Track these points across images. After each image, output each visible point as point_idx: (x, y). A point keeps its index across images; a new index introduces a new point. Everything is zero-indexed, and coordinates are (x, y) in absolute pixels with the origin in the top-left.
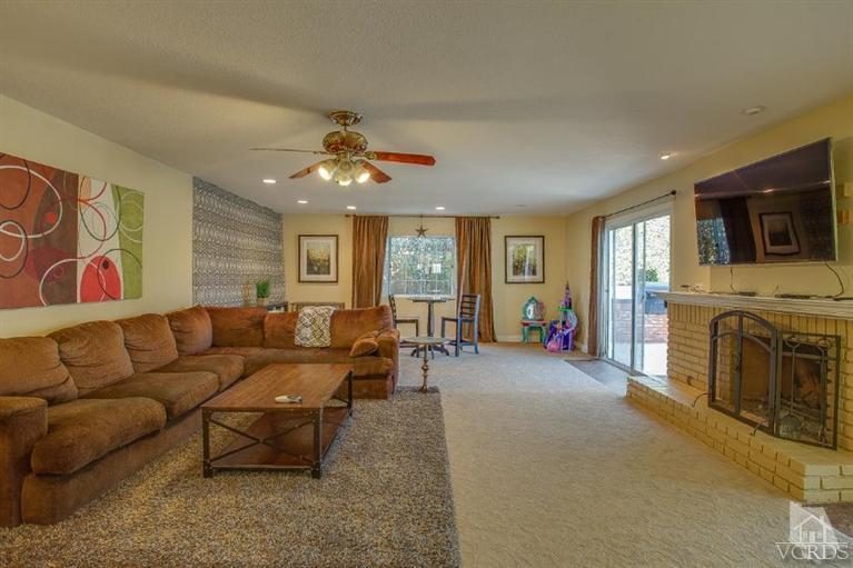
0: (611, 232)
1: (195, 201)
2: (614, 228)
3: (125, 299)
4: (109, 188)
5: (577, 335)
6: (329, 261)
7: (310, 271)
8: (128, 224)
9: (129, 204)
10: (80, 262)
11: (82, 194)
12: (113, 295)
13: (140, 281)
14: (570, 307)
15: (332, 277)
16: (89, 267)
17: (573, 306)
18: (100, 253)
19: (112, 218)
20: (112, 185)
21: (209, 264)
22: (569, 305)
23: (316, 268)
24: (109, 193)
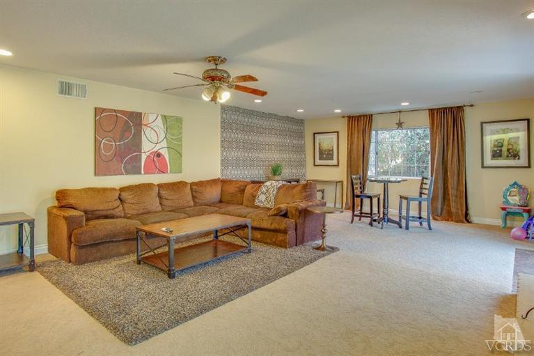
1: (222, 117)
3: (171, 172)
4: (160, 117)
6: (332, 150)
7: (321, 158)
8: (173, 135)
9: (173, 124)
10: (143, 154)
11: (144, 122)
12: (163, 170)
13: (181, 164)
15: (334, 162)
16: (148, 157)
18: (155, 150)
19: (162, 132)
20: (162, 116)
21: (233, 154)
23: (325, 156)
24: (160, 120)
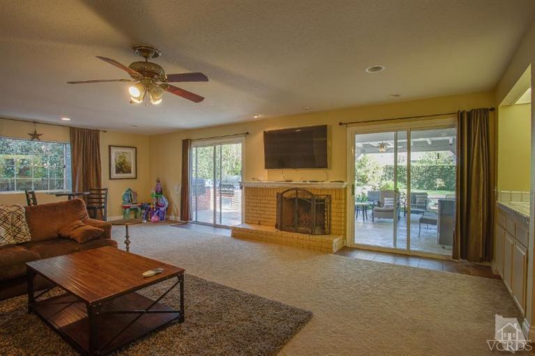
0: (194, 149)
2: (196, 147)
5: (168, 210)
14: (161, 193)
17: (163, 192)
22: (160, 192)
